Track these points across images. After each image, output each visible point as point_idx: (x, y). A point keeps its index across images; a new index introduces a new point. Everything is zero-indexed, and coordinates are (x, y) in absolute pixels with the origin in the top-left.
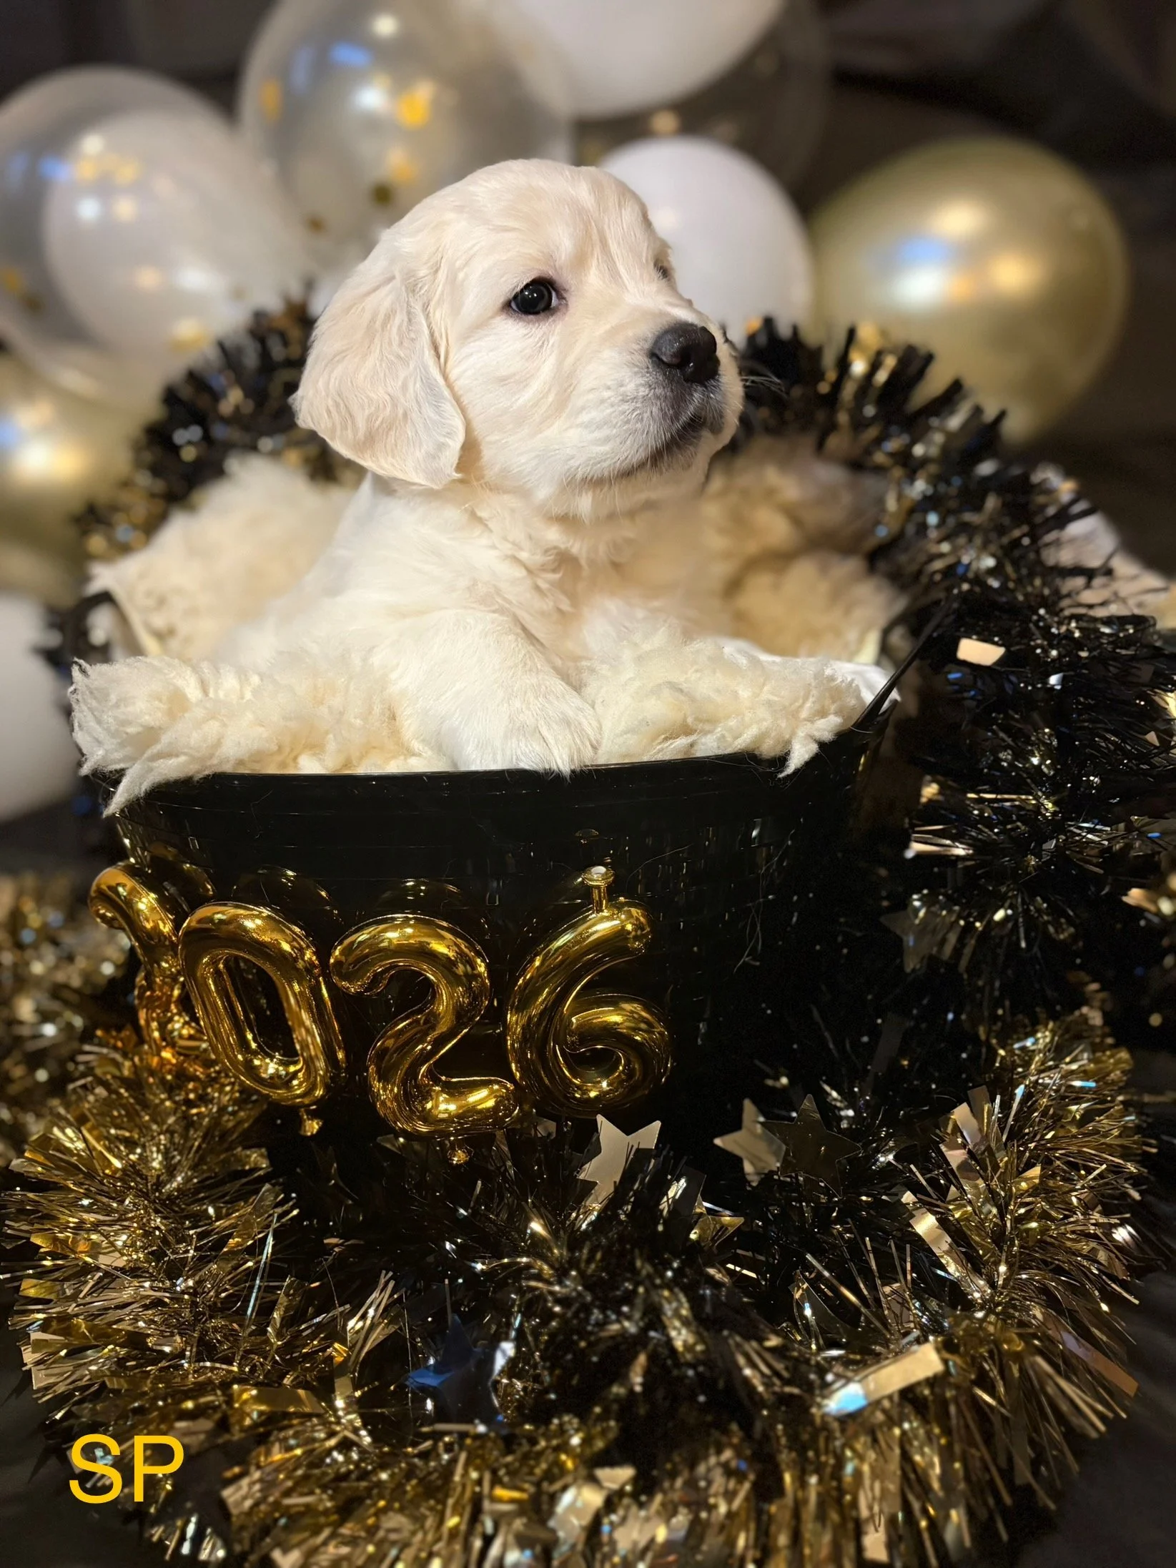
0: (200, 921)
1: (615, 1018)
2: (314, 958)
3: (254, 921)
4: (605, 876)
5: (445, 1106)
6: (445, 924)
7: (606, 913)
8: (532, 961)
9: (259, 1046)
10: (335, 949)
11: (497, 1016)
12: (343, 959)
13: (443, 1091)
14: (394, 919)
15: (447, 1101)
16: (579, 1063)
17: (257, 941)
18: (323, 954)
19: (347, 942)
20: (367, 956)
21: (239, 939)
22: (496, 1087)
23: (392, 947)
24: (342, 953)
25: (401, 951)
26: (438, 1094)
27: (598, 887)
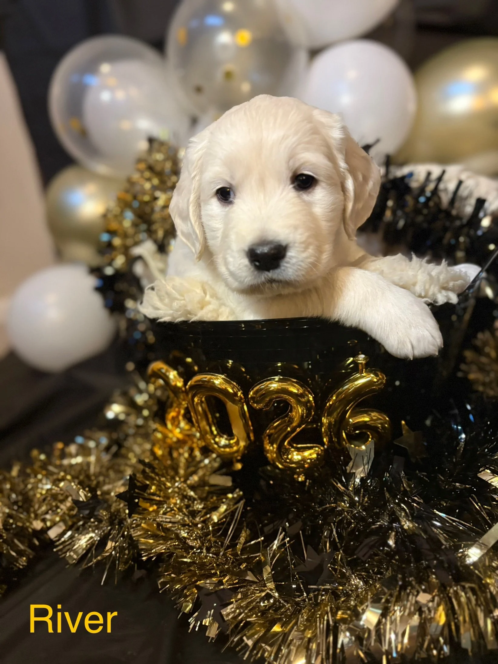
0: (196, 382)
1: (367, 419)
2: (242, 395)
3: (218, 380)
4: (364, 359)
5: (296, 456)
6: (295, 380)
7: (364, 374)
8: (332, 397)
9: (218, 433)
10: (251, 392)
11: (317, 420)
12: (255, 396)
13: (295, 451)
14: (274, 379)
15: (297, 455)
16: (352, 438)
17: (219, 388)
18: (246, 393)
19: (255, 389)
20: (264, 394)
21: (213, 388)
22: (317, 449)
23: (275, 390)
24: (254, 394)
25: (278, 391)
26: (293, 452)
27: (361, 363)
